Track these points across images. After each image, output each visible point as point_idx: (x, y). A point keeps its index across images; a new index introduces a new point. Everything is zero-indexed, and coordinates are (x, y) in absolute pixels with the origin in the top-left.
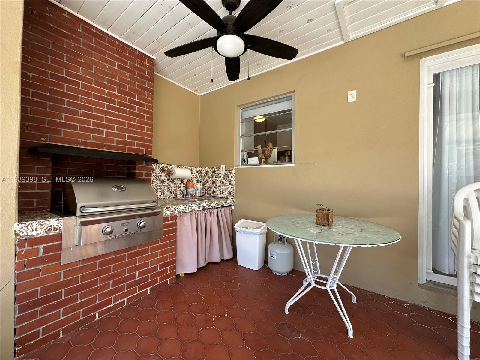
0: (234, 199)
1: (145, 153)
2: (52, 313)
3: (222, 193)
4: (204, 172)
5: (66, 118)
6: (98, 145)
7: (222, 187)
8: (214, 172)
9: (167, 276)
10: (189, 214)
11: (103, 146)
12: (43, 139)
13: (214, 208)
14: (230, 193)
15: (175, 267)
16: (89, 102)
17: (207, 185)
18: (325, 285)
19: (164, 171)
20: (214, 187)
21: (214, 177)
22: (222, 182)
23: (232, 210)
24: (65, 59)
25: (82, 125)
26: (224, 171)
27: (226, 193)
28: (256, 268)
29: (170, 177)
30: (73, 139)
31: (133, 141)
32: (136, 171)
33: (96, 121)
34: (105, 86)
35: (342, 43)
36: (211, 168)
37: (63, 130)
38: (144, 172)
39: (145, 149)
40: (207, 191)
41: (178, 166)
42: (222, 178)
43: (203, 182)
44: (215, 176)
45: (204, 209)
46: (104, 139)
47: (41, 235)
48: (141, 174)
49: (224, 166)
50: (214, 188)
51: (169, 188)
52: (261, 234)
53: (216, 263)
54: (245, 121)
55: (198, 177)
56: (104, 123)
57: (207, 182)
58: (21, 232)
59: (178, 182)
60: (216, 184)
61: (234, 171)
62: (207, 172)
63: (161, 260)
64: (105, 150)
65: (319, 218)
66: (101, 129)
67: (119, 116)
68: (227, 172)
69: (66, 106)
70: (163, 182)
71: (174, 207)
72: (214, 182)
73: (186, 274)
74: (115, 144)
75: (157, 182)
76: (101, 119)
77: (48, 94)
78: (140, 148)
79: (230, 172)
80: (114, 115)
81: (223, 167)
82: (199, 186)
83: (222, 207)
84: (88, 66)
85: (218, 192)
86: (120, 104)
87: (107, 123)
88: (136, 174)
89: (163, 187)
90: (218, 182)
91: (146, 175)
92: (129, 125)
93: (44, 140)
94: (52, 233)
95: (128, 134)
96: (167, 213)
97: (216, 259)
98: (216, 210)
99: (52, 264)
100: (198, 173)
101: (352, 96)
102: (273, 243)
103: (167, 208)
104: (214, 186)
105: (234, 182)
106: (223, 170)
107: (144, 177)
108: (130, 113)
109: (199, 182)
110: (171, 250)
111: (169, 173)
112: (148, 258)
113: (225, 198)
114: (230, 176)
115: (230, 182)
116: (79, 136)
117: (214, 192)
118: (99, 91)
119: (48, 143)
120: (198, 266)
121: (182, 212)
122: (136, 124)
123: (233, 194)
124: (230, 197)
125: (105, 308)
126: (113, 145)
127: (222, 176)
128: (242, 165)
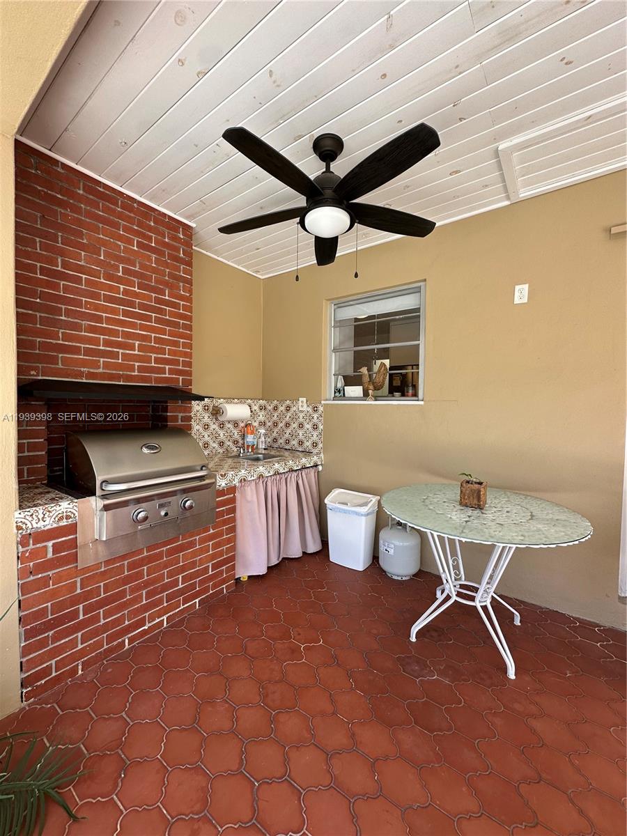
0: (322, 455)
1: (181, 385)
2: (67, 640)
3: (301, 443)
4: (270, 408)
5: (66, 337)
6: (111, 377)
7: (301, 434)
8: (288, 408)
9: (224, 581)
10: (253, 483)
11: (118, 377)
12: (32, 373)
13: (292, 470)
14: (315, 445)
15: (233, 568)
16: (97, 308)
17: (276, 430)
18: (472, 599)
19: (208, 409)
20: (288, 434)
21: (288, 417)
22: (301, 426)
23: (318, 472)
24: (60, 242)
25: (87, 346)
26: (305, 408)
27: (308, 444)
28: (360, 567)
29: (217, 419)
30: (76, 369)
31: (163, 366)
32: (168, 414)
33: (107, 337)
34: (120, 280)
35: (507, 203)
36: (282, 401)
37: (60, 355)
38: (180, 415)
39: (181, 378)
40: (275, 440)
41: (229, 399)
42: (301, 420)
43: (269, 424)
44: (289, 414)
45: (277, 473)
46: (119, 367)
47: (49, 527)
48: (176, 419)
49: (304, 399)
50: (287, 436)
51: (215, 437)
52: (368, 514)
53: (295, 558)
54: (339, 324)
55: (261, 416)
56: (120, 339)
57: (275, 424)
58: (24, 523)
59: (229, 426)
60: (291, 428)
61: (321, 409)
62: (276, 408)
63: (213, 557)
64: (121, 383)
65: (464, 495)
66: (115, 350)
67: (142, 328)
68: (310, 409)
69: (63, 318)
70: (206, 427)
71: (233, 473)
72: (288, 425)
73: (249, 577)
74: (136, 373)
75: (198, 427)
76: (115, 333)
77: (38, 300)
78: (174, 376)
79: (315, 410)
80: (133, 325)
81: (302, 402)
82: (262, 431)
83: (304, 468)
84: (93, 249)
85: (295, 442)
86: (142, 307)
87: (123, 340)
88: (169, 418)
89: (206, 436)
90: (295, 425)
91: (183, 419)
92: (158, 340)
93: (35, 373)
94: (64, 523)
95: (155, 355)
96: (222, 483)
97: (295, 552)
98: (295, 474)
99: (65, 568)
100: (261, 409)
101: (521, 294)
102: (386, 528)
103: (222, 475)
104: (288, 431)
105: (321, 427)
106: (302, 406)
107: (180, 422)
108: (158, 320)
109: (263, 424)
110: (229, 541)
111: (216, 412)
112: (194, 554)
114: (315, 416)
115: (315, 427)
116: (84, 363)
117: (288, 442)
118: (111, 288)
119: (40, 378)
120: (268, 564)
121: (243, 480)
122: (167, 337)
123: (320, 445)
124: (315, 451)
125: (137, 632)
126: (133, 374)
127: (301, 415)
128: (335, 398)
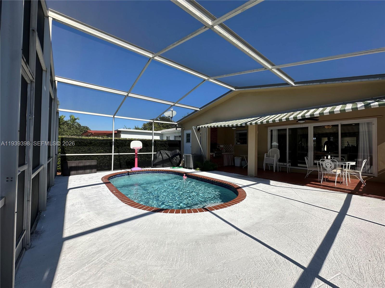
0: (234, 152)
3: (231, 151)
8: (229, 146)
22: (231, 148)
23: (234, 155)
26: (231, 146)
41: (221, 145)
49: (231, 144)
50: (228, 150)
54: (237, 133)
62: (227, 146)
83: (231, 154)
85: (230, 151)
90: (230, 148)
110: (223, 161)
111: (219, 146)
113: (232, 152)
114: (233, 147)
115: (233, 149)
121: (224, 154)
128: (236, 144)
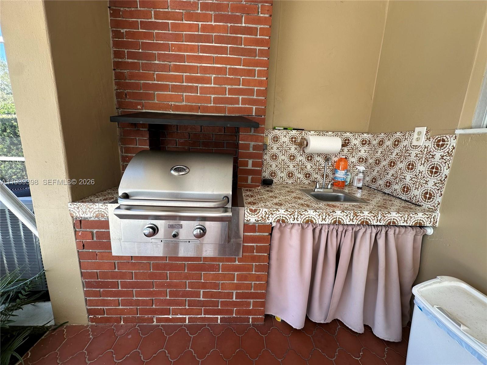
1: (254, 114)
2: (112, 298)
3: (406, 189)
4: (374, 142)
5: (160, 78)
6: (191, 108)
7: (408, 178)
8: (396, 143)
9: (249, 312)
11: (197, 109)
12: (139, 107)
13: (366, 225)
14: (428, 196)
16: (180, 48)
17: (377, 169)
20: (390, 174)
21: (394, 154)
22: (411, 167)
25: (174, 83)
26: (422, 142)
27: (417, 193)
29: (304, 151)
30: (165, 103)
31: (237, 96)
32: (240, 142)
33: (189, 74)
34: (199, 17)
36: (389, 134)
37: (156, 93)
39: (254, 107)
40: (374, 180)
42: (413, 158)
43: (370, 161)
44: (396, 151)
46: (199, 99)
49: (424, 130)
51: (301, 168)
55: (363, 151)
56: (199, 75)
57: (378, 162)
58: (74, 212)
59: (319, 159)
60: (396, 168)
61: (452, 142)
62: (381, 143)
63: (237, 287)
64: (200, 114)
66: (195, 85)
68: (430, 144)
69: (157, 62)
70: (292, 158)
71: (266, 210)
72: (392, 164)
74: (212, 105)
75: (283, 157)
76: (195, 69)
78: (247, 106)
79: (441, 144)
81: (419, 133)
82: (362, 168)
83: (394, 225)
85: (398, 187)
88: (240, 146)
89: (291, 166)
90: (402, 165)
91: (255, 147)
95: (229, 87)
96: (251, 219)
98: (373, 230)
99: (106, 251)
100: (363, 144)
103: (251, 210)
104: (391, 172)
105: (446, 172)
106: (418, 139)
107: (251, 150)
108: (233, 51)
109: (361, 160)
110: (259, 278)
111: (302, 144)
112: (217, 277)
114: (438, 154)
115: (434, 170)
116: (171, 98)
117: (388, 184)
118: (190, 28)
119: (144, 111)
121: (282, 222)
123: (438, 199)
124: (427, 205)
125: (163, 316)
126: (209, 105)
127: (414, 152)
